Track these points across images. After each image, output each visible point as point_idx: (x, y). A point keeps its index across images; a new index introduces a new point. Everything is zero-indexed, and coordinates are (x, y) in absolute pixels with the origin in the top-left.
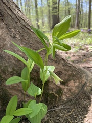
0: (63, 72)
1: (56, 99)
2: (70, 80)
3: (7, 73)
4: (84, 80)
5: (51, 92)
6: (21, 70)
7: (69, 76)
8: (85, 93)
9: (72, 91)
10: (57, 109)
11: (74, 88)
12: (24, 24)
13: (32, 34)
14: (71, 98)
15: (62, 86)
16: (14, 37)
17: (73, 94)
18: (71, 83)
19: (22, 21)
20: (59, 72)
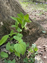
0: (31, 25)
1: (26, 34)
2: (33, 28)
3: (10, 23)
4: (39, 29)
5: (25, 31)
6: (15, 22)
7: (33, 26)
8: (38, 33)
9: (33, 32)
10: (26, 37)
11: (34, 31)
12: (17, 4)
13: (20, 8)
14: (32, 34)
15: (29, 30)
16: (13, 10)
17: (33, 33)
18: (33, 29)
19: (16, 3)
20: (29, 24)
